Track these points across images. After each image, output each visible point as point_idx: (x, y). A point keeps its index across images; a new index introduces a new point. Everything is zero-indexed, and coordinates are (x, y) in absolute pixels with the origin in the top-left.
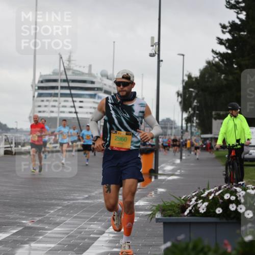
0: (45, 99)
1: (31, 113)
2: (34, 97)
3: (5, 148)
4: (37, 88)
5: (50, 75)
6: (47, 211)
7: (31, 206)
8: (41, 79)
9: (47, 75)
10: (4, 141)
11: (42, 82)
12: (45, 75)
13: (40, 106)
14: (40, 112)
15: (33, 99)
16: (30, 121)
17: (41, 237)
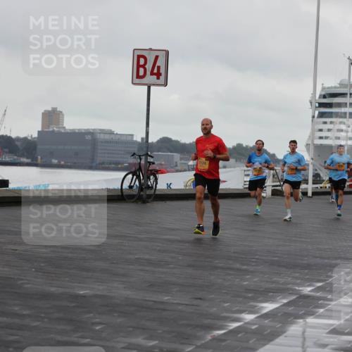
0: (328, 120)
1: (308, 139)
2: (313, 117)
3: (273, 186)
4: (317, 105)
5: (335, 87)
6: (329, 274)
7: (308, 267)
8: (323, 93)
9: (332, 88)
10: (271, 177)
11: (324, 97)
12: (329, 88)
13: (321, 130)
14: (321, 138)
15: (312, 121)
16: (308, 150)
17: (322, 310)
